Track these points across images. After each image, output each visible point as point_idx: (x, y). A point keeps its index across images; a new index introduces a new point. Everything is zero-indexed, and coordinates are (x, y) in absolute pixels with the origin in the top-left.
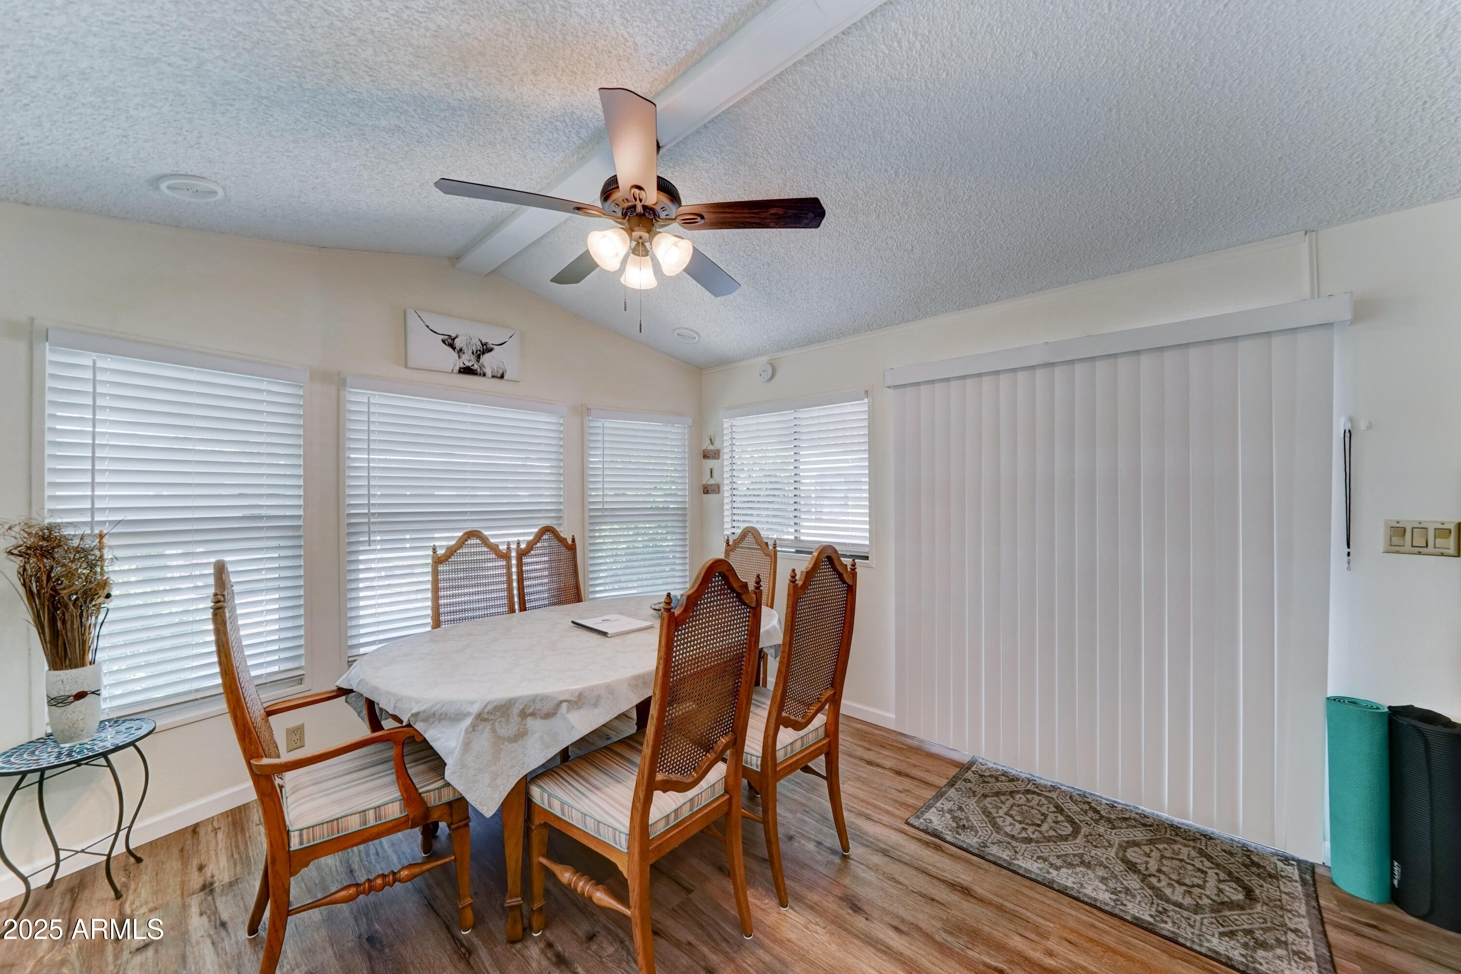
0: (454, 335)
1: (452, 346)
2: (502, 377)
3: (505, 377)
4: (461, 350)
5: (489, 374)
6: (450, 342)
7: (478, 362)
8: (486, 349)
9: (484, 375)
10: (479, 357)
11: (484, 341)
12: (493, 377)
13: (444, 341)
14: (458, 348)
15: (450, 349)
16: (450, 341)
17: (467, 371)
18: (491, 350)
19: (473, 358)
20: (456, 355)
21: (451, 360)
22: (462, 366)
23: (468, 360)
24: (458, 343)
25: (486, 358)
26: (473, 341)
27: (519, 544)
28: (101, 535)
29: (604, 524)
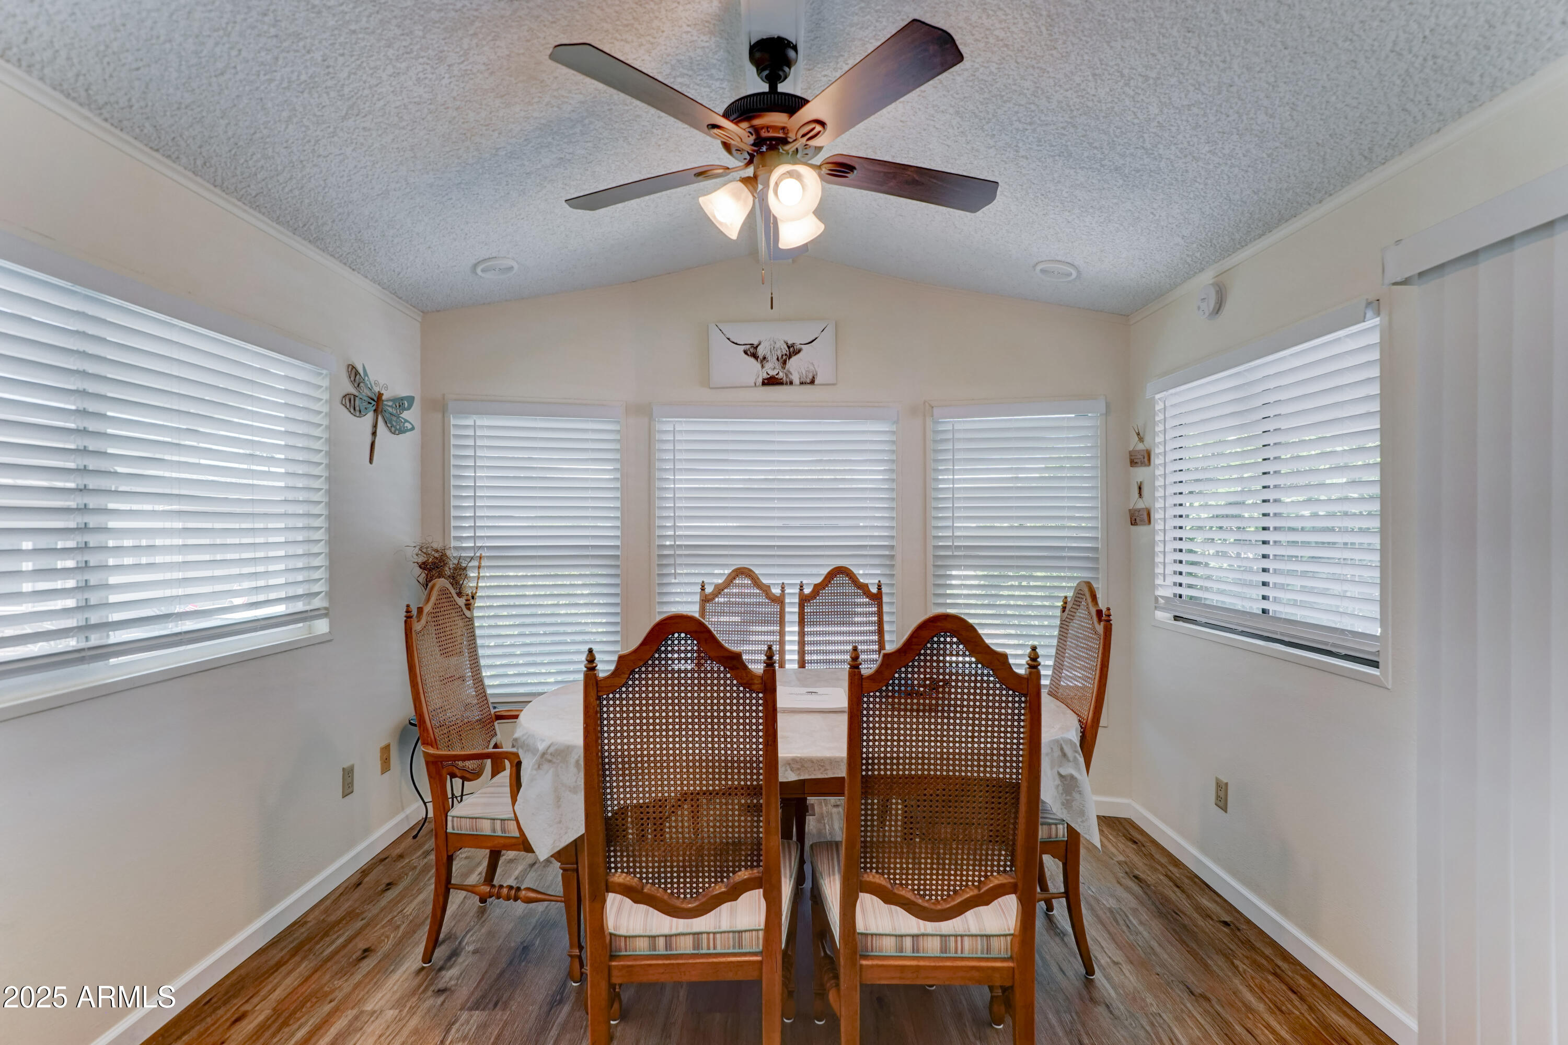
0: (756, 343)
1: (755, 356)
2: (812, 382)
3: (816, 382)
4: (764, 358)
5: (796, 381)
6: (752, 352)
7: (784, 368)
8: (793, 351)
9: (791, 383)
10: (785, 363)
11: (790, 343)
12: (802, 383)
13: (746, 352)
14: (761, 357)
15: (752, 360)
16: (752, 350)
17: (771, 381)
18: (799, 351)
19: (778, 365)
20: (759, 365)
21: (753, 371)
22: (766, 376)
23: (772, 369)
24: (761, 352)
25: (793, 363)
26: (777, 346)
27: (802, 587)
28: (480, 558)
29: (958, 567)
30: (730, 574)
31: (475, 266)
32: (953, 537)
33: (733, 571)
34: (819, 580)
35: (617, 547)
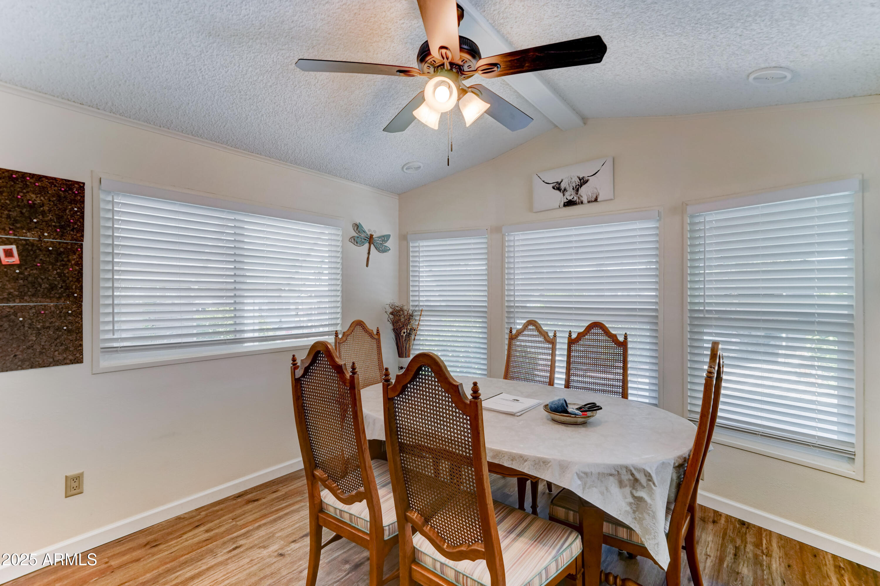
0: (559, 181)
1: (559, 189)
2: (596, 200)
3: (598, 200)
4: (565, 189)
5: (585, 200)
6: (558, 187)
7: (577, 194)
8: (583, 182)
9: (582, 203)
10: (578, 190)
11: (581, 177)
12: (589, 202)
13: (553, 188)
14: (563, 189)
15: (558, 192)
16: (557, 186)
17: (570, 203)
18: (587, 181)
19: (573, 193)
20: (562, 194)
21: (559, 198)
22: (566, 200)
23: (570, 195)
24: (563, 186)
25: (583, 190)
26: (573, 180)
27: (570, 333)
28: (422, 311)
29: (710, 326)
30: (525, 324)
31: (403, 168)
32: (704, 304)
33: (528, 321)
34: (581, 330)
35: (485, 306)
